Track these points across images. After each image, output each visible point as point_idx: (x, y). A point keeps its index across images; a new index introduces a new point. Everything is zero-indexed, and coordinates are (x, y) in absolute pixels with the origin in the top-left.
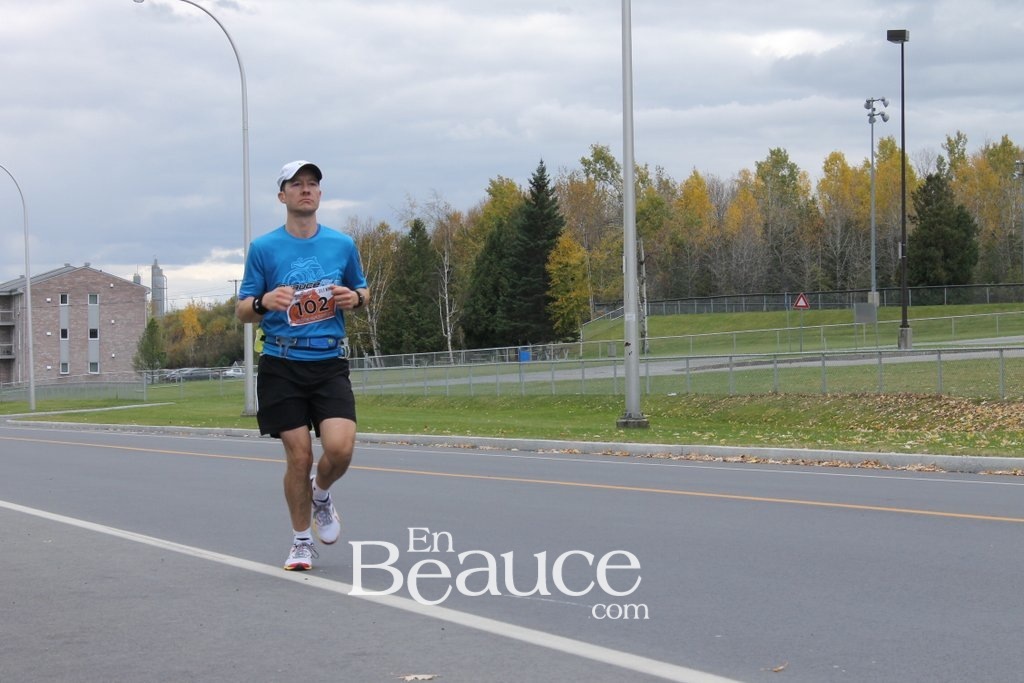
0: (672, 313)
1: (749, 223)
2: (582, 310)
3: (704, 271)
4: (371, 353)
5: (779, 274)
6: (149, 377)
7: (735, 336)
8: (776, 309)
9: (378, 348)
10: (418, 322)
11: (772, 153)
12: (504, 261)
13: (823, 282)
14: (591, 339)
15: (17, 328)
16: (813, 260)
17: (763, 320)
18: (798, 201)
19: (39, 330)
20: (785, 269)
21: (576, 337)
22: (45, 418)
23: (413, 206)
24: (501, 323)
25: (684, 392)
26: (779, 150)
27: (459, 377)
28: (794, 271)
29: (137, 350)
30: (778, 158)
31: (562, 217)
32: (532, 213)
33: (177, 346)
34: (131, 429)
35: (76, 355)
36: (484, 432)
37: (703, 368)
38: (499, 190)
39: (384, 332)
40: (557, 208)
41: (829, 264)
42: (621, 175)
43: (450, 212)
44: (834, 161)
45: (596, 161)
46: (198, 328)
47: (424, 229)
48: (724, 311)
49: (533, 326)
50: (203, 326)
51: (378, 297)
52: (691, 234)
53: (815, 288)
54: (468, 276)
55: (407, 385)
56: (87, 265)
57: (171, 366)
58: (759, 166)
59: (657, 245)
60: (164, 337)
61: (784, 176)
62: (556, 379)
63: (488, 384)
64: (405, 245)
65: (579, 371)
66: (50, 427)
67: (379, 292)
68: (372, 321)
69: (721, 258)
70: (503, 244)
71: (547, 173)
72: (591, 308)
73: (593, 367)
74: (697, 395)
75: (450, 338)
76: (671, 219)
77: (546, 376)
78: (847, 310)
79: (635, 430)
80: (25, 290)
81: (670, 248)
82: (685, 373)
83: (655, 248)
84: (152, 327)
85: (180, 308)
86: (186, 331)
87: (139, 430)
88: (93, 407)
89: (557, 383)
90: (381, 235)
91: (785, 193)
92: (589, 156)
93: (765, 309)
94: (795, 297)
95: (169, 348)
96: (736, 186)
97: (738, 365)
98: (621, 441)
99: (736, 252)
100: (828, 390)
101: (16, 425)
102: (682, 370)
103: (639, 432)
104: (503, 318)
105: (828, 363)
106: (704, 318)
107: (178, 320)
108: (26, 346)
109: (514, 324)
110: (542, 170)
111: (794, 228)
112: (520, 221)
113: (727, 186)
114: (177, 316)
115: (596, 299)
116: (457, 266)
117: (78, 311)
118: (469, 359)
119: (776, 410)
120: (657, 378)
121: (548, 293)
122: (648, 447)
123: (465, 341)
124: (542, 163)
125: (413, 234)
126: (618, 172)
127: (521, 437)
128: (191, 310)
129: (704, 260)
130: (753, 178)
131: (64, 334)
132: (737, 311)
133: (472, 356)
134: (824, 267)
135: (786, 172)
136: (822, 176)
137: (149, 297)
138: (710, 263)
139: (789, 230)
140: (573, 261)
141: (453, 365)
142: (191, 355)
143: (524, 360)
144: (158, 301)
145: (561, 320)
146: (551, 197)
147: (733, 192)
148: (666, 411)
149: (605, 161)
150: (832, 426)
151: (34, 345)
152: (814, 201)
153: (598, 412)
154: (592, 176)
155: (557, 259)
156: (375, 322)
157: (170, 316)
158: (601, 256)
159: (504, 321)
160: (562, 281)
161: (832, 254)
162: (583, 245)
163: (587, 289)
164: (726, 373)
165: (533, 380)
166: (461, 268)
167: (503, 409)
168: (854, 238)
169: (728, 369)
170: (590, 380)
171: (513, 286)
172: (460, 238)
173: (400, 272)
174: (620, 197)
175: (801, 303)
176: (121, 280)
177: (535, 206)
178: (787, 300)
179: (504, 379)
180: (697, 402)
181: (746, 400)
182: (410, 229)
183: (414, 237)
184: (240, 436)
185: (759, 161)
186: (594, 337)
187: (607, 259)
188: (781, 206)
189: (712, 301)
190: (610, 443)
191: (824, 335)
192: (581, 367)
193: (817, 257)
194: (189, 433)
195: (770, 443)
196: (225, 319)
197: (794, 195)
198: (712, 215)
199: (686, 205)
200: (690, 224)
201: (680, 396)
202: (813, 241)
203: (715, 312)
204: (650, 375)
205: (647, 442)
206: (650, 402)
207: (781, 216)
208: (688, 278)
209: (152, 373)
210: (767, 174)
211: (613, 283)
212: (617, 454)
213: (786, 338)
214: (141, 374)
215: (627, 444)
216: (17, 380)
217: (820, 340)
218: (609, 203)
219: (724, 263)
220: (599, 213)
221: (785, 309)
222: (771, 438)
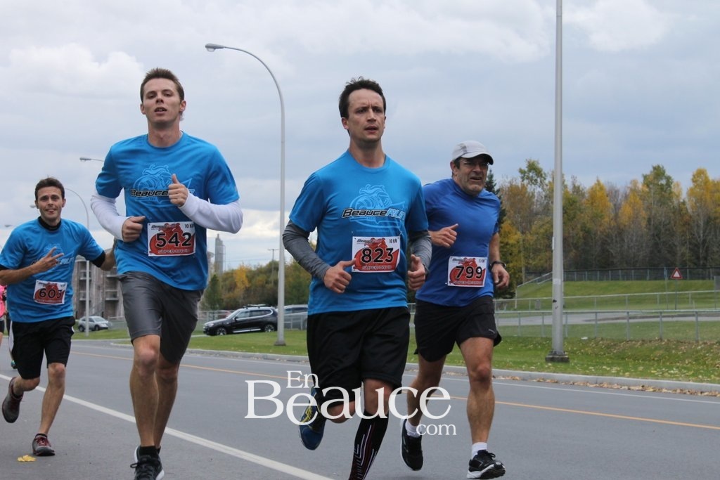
0: (580, 279)
1: (637, 217)
2: (517, 276)
3: (604, 250)
5: (658, 254)
6: (211, 315)
7: (627, 298)
8: (656, 279)
11: (654, 168)
13: (690, 261)
14: (523, 297)
16: (683, 245)
17: (646, 287)
18: (673, 203)
20: (662, 250)
21: (512, 295)
25: (593, 336)
26: (659, 167)
28: (669, 252)
30: (658, 172)
31: (504, 210)
33: (231, 294)
34: (199, 352)
37: (605, 320)
41: (695, 248)
42: (547, 182)
44: (699, 176)
45: (530, 171)
46: (246, 282)
48: (618, 279)
50: (250, 281)
52: (596, 225)
53: (684, 264)
57: (226, 309)
58: (645, 177)
59: (571, 231)
60: (222, 287)
61: (662, 185)
65: (517, 319)
69: (616, 241)
71: (494, 178)
72: (523, 274)
73: (526, 317)
74: (602, 339)
76: (582, 213)
78: (707, 282)
79: (560, 364)
81: (581, 234)
82: (594, 323)
83: (569, 233)
84: (214, 280)
85: (234, 268)
86: (238, 285)
87: (203, 353)
91: (663, 196)
92: (524, 167)
93: (648, 278)
94: (671, 272)
95: (225, 296)
96: (628, 191)
97: (630, 318)
98: (551, 372)
99: (628, 237)
100: (699, 338)
101: (117, 347)
102: (590, 321)
103: (562, 366)
105: (700, 319)
106: (604, 284)
107: (232, 277)
111: (670, 222)
113: (621, 192)
114: (232, 273)
115: (527, 269)
119: (660, 351)
120: (573, 326)
122: (570, 377)
126: (545, 179)
128: (242, 270)
129: (604, 243)
130: (640, 186)
132: (628, 279)
134: (690, 249)
135: (663, 182)
136: (691, 185)
137: (213, 259)
138: (609, 245)
139: (665, 223)
140: (511, 241)
142: (240, 301)
144: (219, 263)
147: (626, 194)
148: (580, 350)
149: (536, 171)
150: (703, 365)
152: (684, 203)
153: (530, 349)
154: (526, 182)
157: (227, 274)
158: (531, 238)
161: (697, 240)
162: (518, 229)
163: (521, 261)
164: (624, 324)
168: (713, 230)
169: (625, 321)
170: (523, 327)
174: (546, 197)
175: (677, 275)
178: (665, 273)
180: (603, 344)
181: (639, 344)
184: (273, 359)
185: (645, 174)
186: (526, 295)
187: (536, 240)
188: (661, 206)
189: (610, 272)
190: (543, 373)
191: (692, 298)
192: (517, 317)
193: (686, 242)
194: (237, 356)
195: (663, 377)
196: (265, 276)
197: (670, 199)
198: (611, 211)
199: (592, 203)
200: (596, 217)
201: (590, 340)
202: (683, 231)
203: (612, 279)
204: (568, 323)
205: (570, 373)
206: (569, 343)
207: (660, 213)
208: (593, 255)
209: (214, 313)
210: (651, 183)
211: (539, 257)
212: (548, 381)
213: (663, 300)
214: (205, 313)
215: (555, 374)
216: (120, 315)
217: (688, 302)
218: (537, 201)
219: (619, 245)
220: (530, 208)
221: (664, 279)
222: (663, 373)
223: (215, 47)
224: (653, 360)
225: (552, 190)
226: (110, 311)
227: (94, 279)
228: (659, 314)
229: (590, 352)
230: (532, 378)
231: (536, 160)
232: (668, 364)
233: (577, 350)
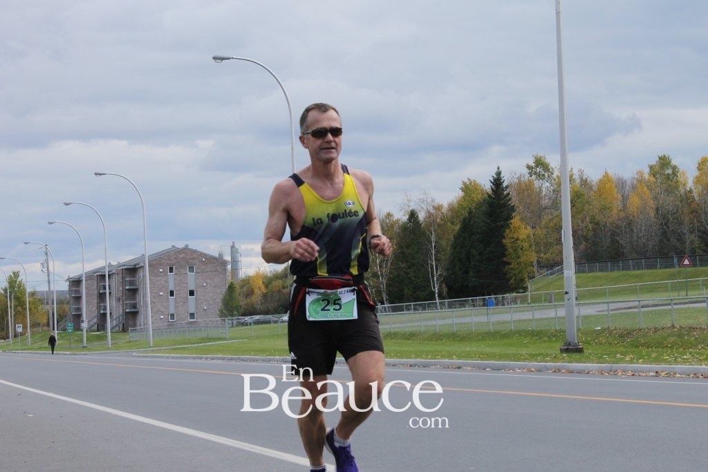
0: (593, 271)
1: (645, 207)
2: (529, 271)
3: (614, 242)
4: (382, 303)
5: (667, 243)
6: (230, 322)
7: (638, 287)
8: (666, 267)
9: (387, 300)
10: (414, 281)
11: (660, 158)
12: (474, 237)
13: (699, 248)
14: (536, 290)
15: (140, 291)
16: (691, 232)
17: (659, 274)
18: (679, 191)
19: (155, 291)
20: (671, 239)
21: (525, 289)
22: (159, 351)
23: (409, 201)
24: (472, 280)
25: (606, 326)
26: (665, 156)
27: (443, 319)
28: (678, 240)
29: (221, 304)
30: (664, 162)
31: (513, 206)
32: (493, 203)
33: (248, 301)
34: (218, 358)
35: (180, 308)
36: (465, 357)
37: (617, 309)
38: (468, 189)
39: (391, 289)
40: (510, 199)
41: (703, 235)
42: (555, 176)
43: (436, 205)
44: (704, 163)
45: (537, 166)
46: (263, 288)
47: (417, 216)
48: (629, 269)
49: (496, 282)
50: (267, 287)
51: (386, 264)
52: (604, 217)
53: (693, 252)
54: (449, 248)
55: (408, 325)
56: (187, 246)
57: (245, 315)
58: (651, 167)
59: (581, 224)
60: (240, 294)
61: (668, 174)
62: (514, 319)
63: (465, 323)
64: (404, 228)
65: (531, 313)
66: (163, 357)
67: (387, 261)
68: (383, 281)
69: (626, 232)
70: (472, 226)
71: (502, 175)
72: (535, 269)
73: (538, 310)
74: (615, 329)
75: (437, 291)
76: (590, 205)
77: (506, 317)
79: (575, 354)
80: (144, 264)
81: (590, 226)
82: (607, 313)
83: (579, 226)
84: (231, 288)
85: (250, 275)
86: (256, 291)
88: (191, 343)
89: (514, 321)
90: (388, 221)
91: (670, 186)
92: (532, 163)
93: (659, 266)
94: (681, 259)
95: (243, 302)
96: (635, 182)
97: (642, 307)
98: (565, 362)
99: (637, 228)
101: (140, 357)
102: (602, 311)
103: (577, 356)
104: (474, 277)
106: (616, 274)
107: (249, 283)
108: (145, 303)
109: (481, 281)
110: (499, 174)
111: (677, 211)
112: (484, 208)
113: (628, 183)
114: (249, 280)
115: (538, 262)
116: (440, 242)
117: (181, 278)
118: (450, 306)
119: (673, 339)
120: (586, 317)
121: (505, 259)
122: (585, 366)
123: (448, 293)
124: (498, 168)
125: (410, 219)
126: (552, 174)
127: (492, 360)
128: (257, 276)
129: (613, 234)
130: (646, 176)
131: (172, 293)
132: (638, 269)
133: (452, 304)
134: (698, 236)
135: (670, 171)
136: (697, 173)
137: (229, 267)
138: (618, 235)
139: (673, 212)
140: (521, 237)
141: (440, 310)
142: (258, 307)
143: (491, 306)
144: (235, 270)
145: (514, 278)
146: (505, 192)
147: (633, 186)
148: (594, 340)
149: (543, 166)
151: (151, 302)
152: (690, 191)
153: (544, 342)
154: (534, 177)
155: (510, 236)
156: (384, 281)
157: (243, 281)
158: (541, 232)
159: (474, 279)
160: (514, 251)
161: (705, 228)
162: (528, 224)
163: (532, 255)
164: (636, 313)
165: (498, 320)
166: (444, 243)
167: (477, 341)
169: (637, 310)
170: (537, 320)
171: (481, 254)
172: (442, 222)
173: (401, 247)
174: (554, 191)
175: (686, 262)
176: (209, 255)
177: (494, 199)
178: (675, 260)
179: (477, 319)
180: (616, 334)
181: (652, 332)
182: (407, 217)
183: (410, 222)
185: (651, 164)
186: (538, 289)
187: (546, 235)
188: (668, 195)
189: (621, 262)
190: (558, 364)
191: (703, 285)
192: (531, 310)
193: (694, 230)
194: (257, 360)
195: (676, 362)
196: (281, 281)
197: (677, 187)
198: (619, 203)
199: (600, 196)
200: (604, 209)
201: (603, 330)
202: (691, 219)
203: (623, 270)
204: (581, 314)
205: (585, 363)
206: (582, 334)
207: (668, 202)
208: (603, 247)
209: (232, 320)
210: (657, 173)
211: (550, 251)
212: (563, 371)
213: (675, 288)
214: (224, 320)
215: (570, 364)
216: (140, 325)
217: (699, 289)
218: (545, 195)
219: (628, 236)
220: (538, 203)
221: (674, 267)
222: (676, 359)
223: (222, 59)
224: (667, 346)
225: (559, 185)
226: (130, 322)
227: (113, 292)
228: (669, 302)
229: (603, 342)
230: (547, 369)
231: (543, 155)
232: (681, 350)
233: (591, 341)
